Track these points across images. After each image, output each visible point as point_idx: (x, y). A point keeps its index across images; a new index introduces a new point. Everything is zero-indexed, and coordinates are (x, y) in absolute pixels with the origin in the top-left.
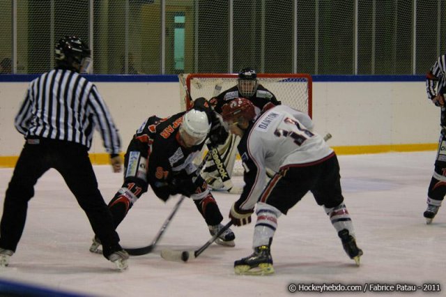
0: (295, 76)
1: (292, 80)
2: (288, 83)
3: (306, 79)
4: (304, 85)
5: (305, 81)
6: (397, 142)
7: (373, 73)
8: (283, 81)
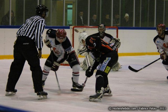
0: (112, 27)
1: (111, 29)
2: (109, 30)
3: (116, 28)
4: (115, 30)
5: (116, 29)
6: (148, 52)
7: (140, 27)
8: (108, 29)
